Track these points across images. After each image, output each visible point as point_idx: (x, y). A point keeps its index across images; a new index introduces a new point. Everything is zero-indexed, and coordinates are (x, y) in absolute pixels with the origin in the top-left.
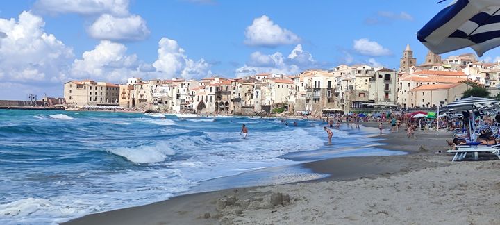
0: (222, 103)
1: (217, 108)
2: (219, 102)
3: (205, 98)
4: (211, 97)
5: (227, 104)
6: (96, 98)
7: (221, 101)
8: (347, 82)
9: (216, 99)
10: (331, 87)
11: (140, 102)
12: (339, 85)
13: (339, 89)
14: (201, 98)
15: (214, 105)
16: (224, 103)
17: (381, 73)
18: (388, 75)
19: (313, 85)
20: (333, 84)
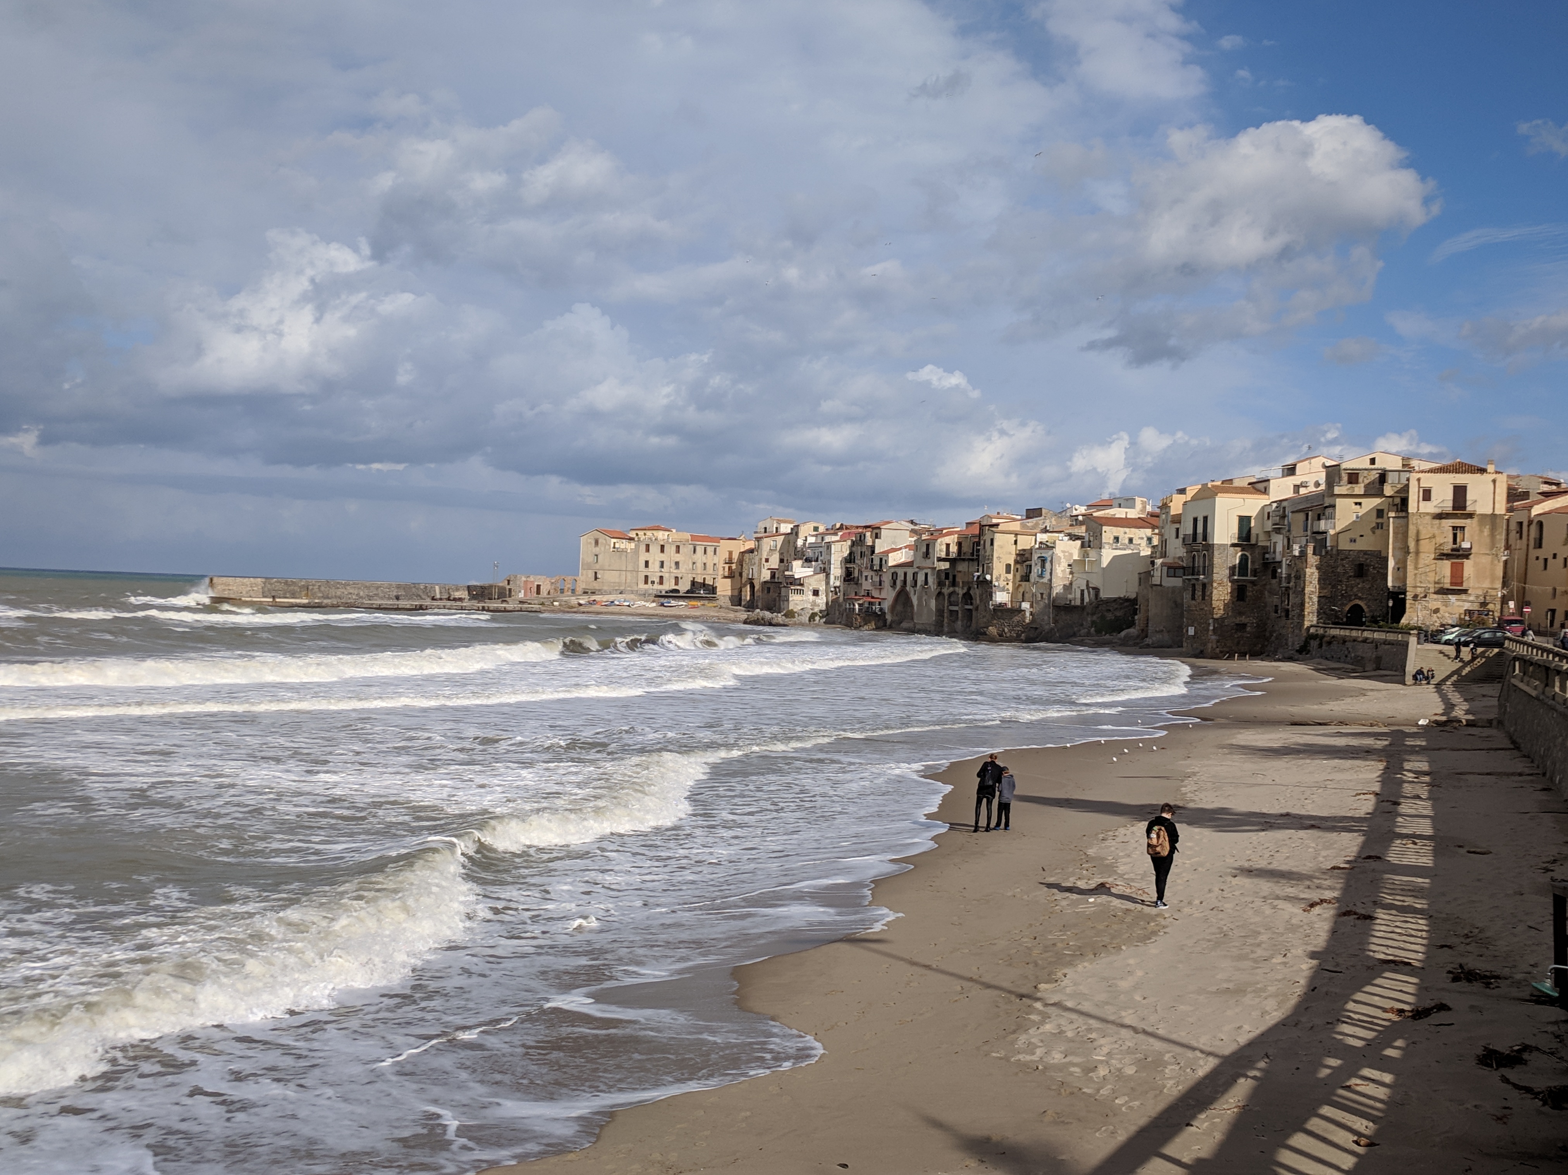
0: (953, 595)
1: (941, 610)
2: (946, 591)
3: (910, 578)
4: (926, 575)
5: (968, 597)
6: (661, 577)
7: (951, 589)
8: (1307, 519)
9: (940, 584)
10: (1253, 541)
11: (769, 591)
12: (1278, 531)
13: (1279, 548)
14: (901, 577)
15: (933, 603)
16: (960, 596)
17: (1428, 481)
18: (1460, 492)
19: (1190, 531)
20: (1260, 527)
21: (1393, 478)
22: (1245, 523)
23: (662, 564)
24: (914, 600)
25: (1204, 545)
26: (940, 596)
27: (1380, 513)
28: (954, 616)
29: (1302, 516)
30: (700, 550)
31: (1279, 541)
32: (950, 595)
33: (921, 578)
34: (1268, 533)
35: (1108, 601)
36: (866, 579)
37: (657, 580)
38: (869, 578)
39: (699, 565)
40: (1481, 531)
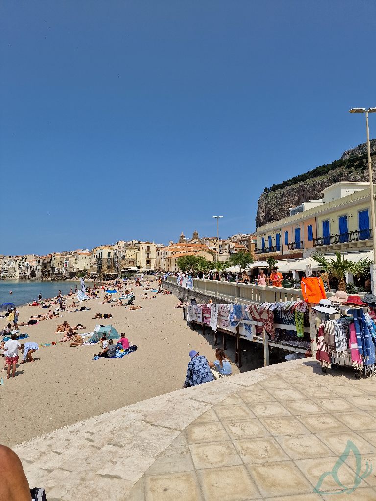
0: (45, 271)
1: (43, 274)
3: (35, 268)
7: (45, 269)
9: (42, 269)
10: (111, 257)
14: (33, 267)
16: (47, 271)
18: (148, 247)
19: (98, 256)
20: (112, 255)
21: (136, 245)
22: (109, 254)
24: (36, 272)
25: (102, 258)
26: (42, 271)
27: (134, 251)
28: (46, 275)
31: (116, 257)
33: (38, 267)
34: (114, 256)
35: (81, 271)
36: (24, 268)
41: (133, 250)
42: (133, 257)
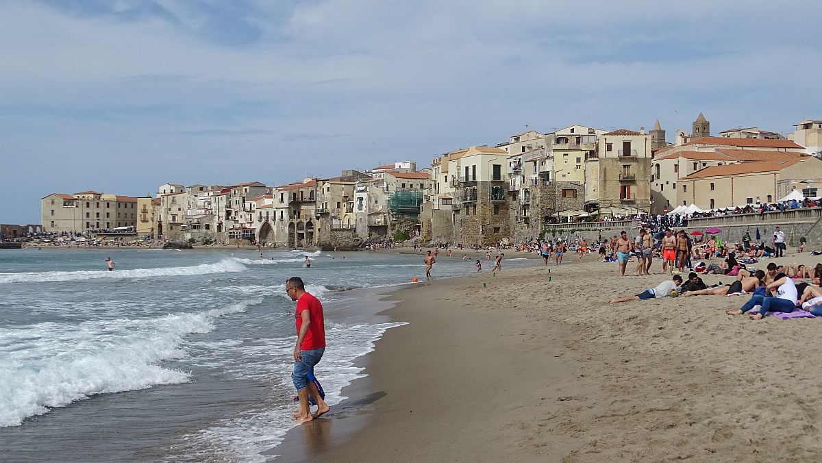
0: (301, 225)
1: (292, 235)
2: (295, 222)
3: (271, 215)
4: (282, 212)
5: (310, 225)
6: (98, 223)
7: (299, 220)
8: (535, 165)
9: (291, 217)
10: (502, 180)
11: (171, 229)
12: (517, 173)
13: (518, 183)
14: (264, 215)
15: (287, 229)
16: (305, 224)
17: (610, 139)
18: (627, 145)
19: (464, 176)
20: (505, 171)
21: (585, 140)
22: (497, 168)
23: (98, 214)
24: (274, 228)
25: (475, 183)
26: (291, 225)
27: (578, 160)
28: (301, 236)
29: (533, 163)
30: (122, 205)
31: (518, 179)
32: (298, 224)
33: (278, 214)
34: (510, 174)
36: (241, 217)
37: (95, 225)
38: (243, 217)
39: (122, 215)
40: (639, 168)
41: (573, 155)
42: (575, 177)
